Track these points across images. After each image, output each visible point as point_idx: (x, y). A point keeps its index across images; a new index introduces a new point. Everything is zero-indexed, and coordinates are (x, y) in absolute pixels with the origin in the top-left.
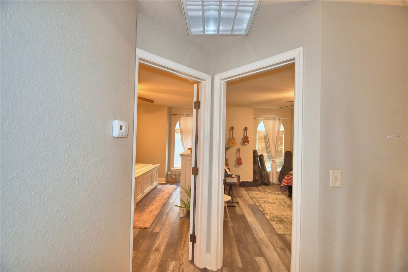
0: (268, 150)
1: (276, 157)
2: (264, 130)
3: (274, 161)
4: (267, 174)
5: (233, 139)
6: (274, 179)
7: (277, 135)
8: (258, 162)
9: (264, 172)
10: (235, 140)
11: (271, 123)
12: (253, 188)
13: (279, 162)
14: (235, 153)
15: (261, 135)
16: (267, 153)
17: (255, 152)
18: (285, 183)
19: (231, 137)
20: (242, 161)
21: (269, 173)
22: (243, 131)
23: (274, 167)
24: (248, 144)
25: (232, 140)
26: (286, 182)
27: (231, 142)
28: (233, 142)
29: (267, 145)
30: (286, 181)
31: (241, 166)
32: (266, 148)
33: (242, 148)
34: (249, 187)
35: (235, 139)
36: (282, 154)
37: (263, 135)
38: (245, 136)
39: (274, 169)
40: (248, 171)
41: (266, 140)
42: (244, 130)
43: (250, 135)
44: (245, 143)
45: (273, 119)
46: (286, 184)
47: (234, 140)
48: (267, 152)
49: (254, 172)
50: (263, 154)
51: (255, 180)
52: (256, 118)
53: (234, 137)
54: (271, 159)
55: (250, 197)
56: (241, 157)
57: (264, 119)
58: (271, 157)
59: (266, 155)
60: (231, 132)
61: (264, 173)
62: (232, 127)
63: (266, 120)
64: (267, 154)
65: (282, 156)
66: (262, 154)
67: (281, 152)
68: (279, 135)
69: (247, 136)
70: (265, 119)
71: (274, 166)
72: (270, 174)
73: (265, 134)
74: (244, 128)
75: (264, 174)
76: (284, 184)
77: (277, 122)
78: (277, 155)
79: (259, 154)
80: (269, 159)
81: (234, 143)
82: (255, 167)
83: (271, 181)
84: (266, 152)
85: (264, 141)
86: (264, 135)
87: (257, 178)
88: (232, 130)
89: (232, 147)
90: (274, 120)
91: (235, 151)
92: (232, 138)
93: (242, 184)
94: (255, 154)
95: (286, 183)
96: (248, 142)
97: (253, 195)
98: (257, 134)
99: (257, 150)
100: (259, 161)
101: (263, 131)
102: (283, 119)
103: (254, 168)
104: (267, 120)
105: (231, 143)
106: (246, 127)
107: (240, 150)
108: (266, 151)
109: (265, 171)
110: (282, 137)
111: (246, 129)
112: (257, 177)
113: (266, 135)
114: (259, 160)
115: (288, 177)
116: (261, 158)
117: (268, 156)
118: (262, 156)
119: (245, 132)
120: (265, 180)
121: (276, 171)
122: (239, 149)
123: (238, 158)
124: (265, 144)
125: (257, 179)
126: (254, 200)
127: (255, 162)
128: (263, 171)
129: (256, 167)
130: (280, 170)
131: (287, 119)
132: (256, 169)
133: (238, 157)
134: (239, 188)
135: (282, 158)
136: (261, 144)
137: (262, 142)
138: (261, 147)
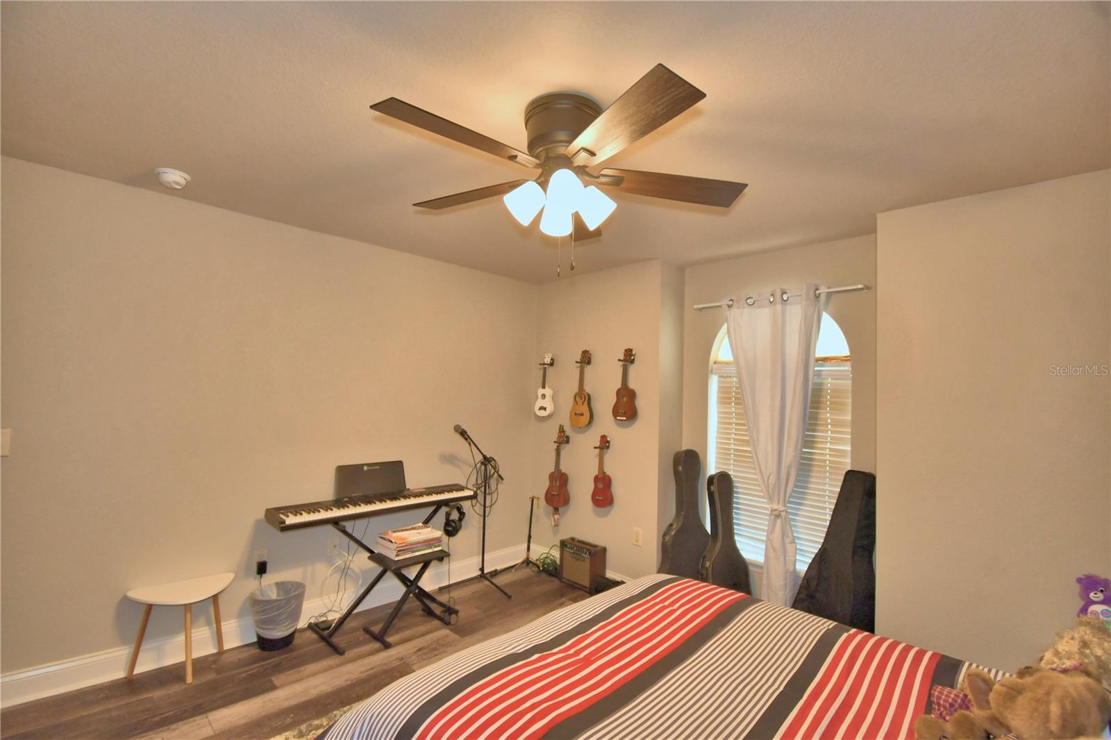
3: (778, 516)
5: (582, 397)
19: (578, 388)
21: (752, 569)
25: (577, 403)
27: (575, 408)
28: (581, 412)
44: (618, 414)
47: (583, 404)
57: (730, 303)
61: (708, 564)
62: (583, 352)
63: (738, 311)
66: (730, 474)
70: (733, 305)
72: (760, 575)
81: (582, 415)
82: (671, 525)
92: (578, 392)
98: (713, 376)
104: (741, 307)
105: (576, 414)
106: (626, 350)
116: (721, 489)
118: (728, 479)
122: (603, 438)
123: (598, 476)
128: (708, 555)
133: (597, 471)
136: (732, 423)
137: (737, 414)
138: (735, 439)
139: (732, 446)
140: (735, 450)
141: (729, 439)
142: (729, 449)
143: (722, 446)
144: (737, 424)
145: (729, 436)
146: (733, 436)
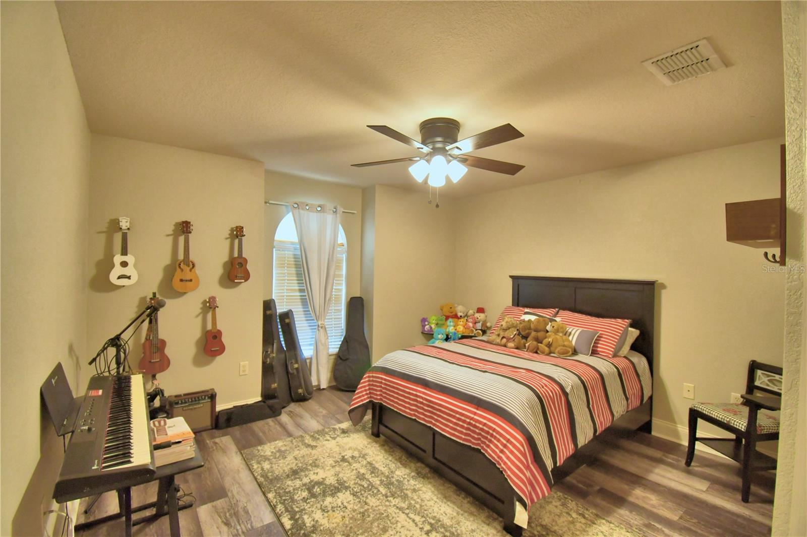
0: (305, 296)
1: (328, 313)
2: (296, 239)
3: (322, 327)
4: (305, 367)
5: (188, 266)
6: (321, 376)
7: (329, 255)
8: (279, 335)
9: (297, 362)
10: (197, 270)
11: (313, 220)
12: (260, 423)
13: (333, 326)
14: (197, 316)
15: (285, 254)
16: (303, 305)
17: (268, 305)
18: (363, 396)
19: (181, 256)
20: (224, 339)
21: (308, 361)
22: (227, 239)
23: (321, 343)
24: (245, 281)
25: (182, 270)
26: (367, 394)
27: (178, 275)
28: (188, 278)
29: (304, 281)
30: (366, 390)
31: (219, 359)
32: (301, 291)
33: (224, 296)
34: (249, 425)
35: (197, 266)
36: (341, 306)
37: (291, 253)
38: (236, 255)
39: (321, 347)
40: (244, 371)
41: (301, 268)
42: (231, 235)
43: (250, 250)
44: (236, 277)
45: (319, 209)
46: (365, 399)
47: (191, 270)
48: (302, 302)
49: (267, 369)
50: (293, 310)
51: (267, 395)
52: (271, 200)
53: (192, 257)
54: (313, 320)
55: (256, 479)
56: (219, 327)
57: (296, 206)
58: (313, 315)
59: (300, 311)
60: (182, 239)
61: (296, 366)
62: (183, 222)
63: (302, 212)
64: (301, 307)
65: (340, 311)
66: (291, 311)
67: (338, 298)
68: (335, 256)
69: (244, 256)
70: (298, 206)
71: (323, 342)
72: (311, 363)
73: (299, 251)
74: (232, 230)
75: (297, 369)
76: (362, 401)
77: (329, 218)
78: (329, 310)
79: (280, 309)
80: (307, 320)
81: (191, 280)
82: (267, 352)
83: (314, 382)
84: (300, 303)
85: (294, 272)
86: (295, 255)
87: (275, 386)
88: (184, 232)
89: (185, 293)
90: (324, 212)
91: (197, 308)
92: (183, 261)
93: (222, 420)
94: (268, 312)
95: (366, 397)
96: (247, 277)
97: (266, 466)
98: (274, 249)
99: (273, 298)
100: (280, 330)
101: (293, 243)
102: (343, 212)
103: (265, 355)
104: (303, 209)
105: (181, 280)
106: (237, 227)
107: (218, 304)
108: (299, 301)
109: (299, 359)
110: (341, 261)
111: (237, 233)
112: (275, 382)
113: (300, 253)
114: (279, 327)
115: (373, 377)
116: (287, 321)
117: (306, 312)
118: (290, 315)
119: (237, 241)
120: (300, 386)
121: (328, 353)
122: (212, 300)
123: (211, 331)
124: (298, 280)
125: (275, 388)
126: (271, 496)
127: (268, 338)
128: (293, 361)
129: (272, 352)
130: (337, 348)
131: (353, 213)
132: (273, 357)
133: (209, 327)
134: (213, 437)
135: (341, 315)
136: (285, 280)
137: (288, 274)
138: (287, 290)
139: (285, 294)
140: (287, 296)
141: (283, 290)
142: (283, 296)
143: (278, 295)
144: (288, 280)
145: (283, 288)
146: (286, 287)
